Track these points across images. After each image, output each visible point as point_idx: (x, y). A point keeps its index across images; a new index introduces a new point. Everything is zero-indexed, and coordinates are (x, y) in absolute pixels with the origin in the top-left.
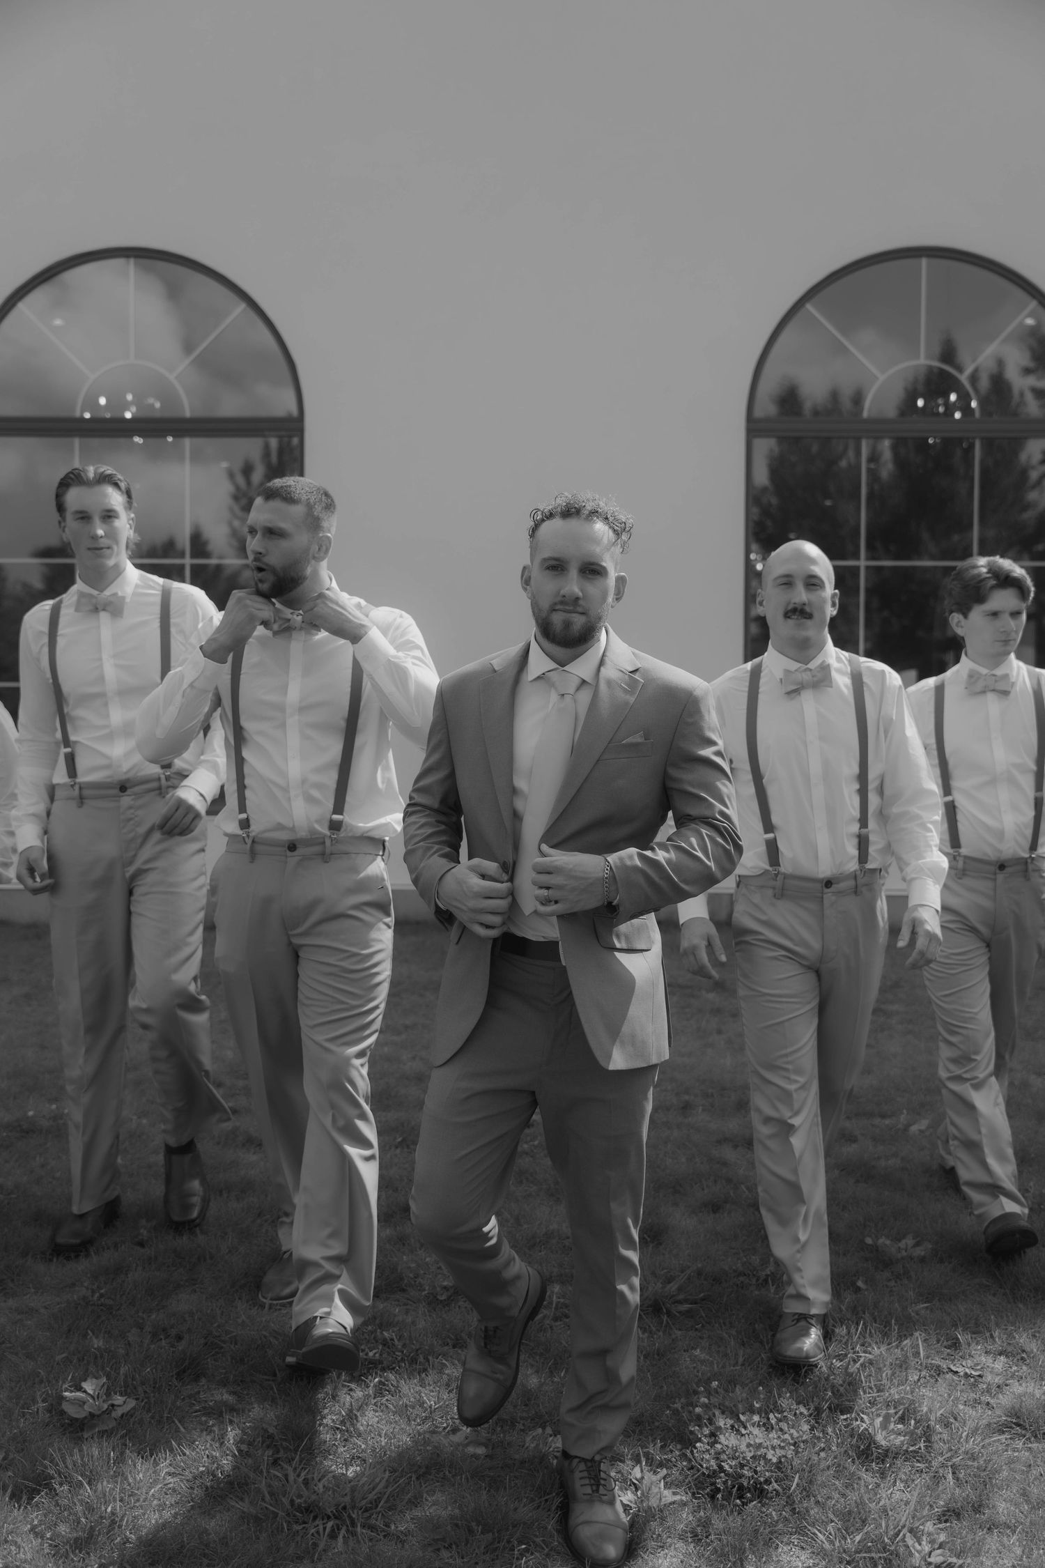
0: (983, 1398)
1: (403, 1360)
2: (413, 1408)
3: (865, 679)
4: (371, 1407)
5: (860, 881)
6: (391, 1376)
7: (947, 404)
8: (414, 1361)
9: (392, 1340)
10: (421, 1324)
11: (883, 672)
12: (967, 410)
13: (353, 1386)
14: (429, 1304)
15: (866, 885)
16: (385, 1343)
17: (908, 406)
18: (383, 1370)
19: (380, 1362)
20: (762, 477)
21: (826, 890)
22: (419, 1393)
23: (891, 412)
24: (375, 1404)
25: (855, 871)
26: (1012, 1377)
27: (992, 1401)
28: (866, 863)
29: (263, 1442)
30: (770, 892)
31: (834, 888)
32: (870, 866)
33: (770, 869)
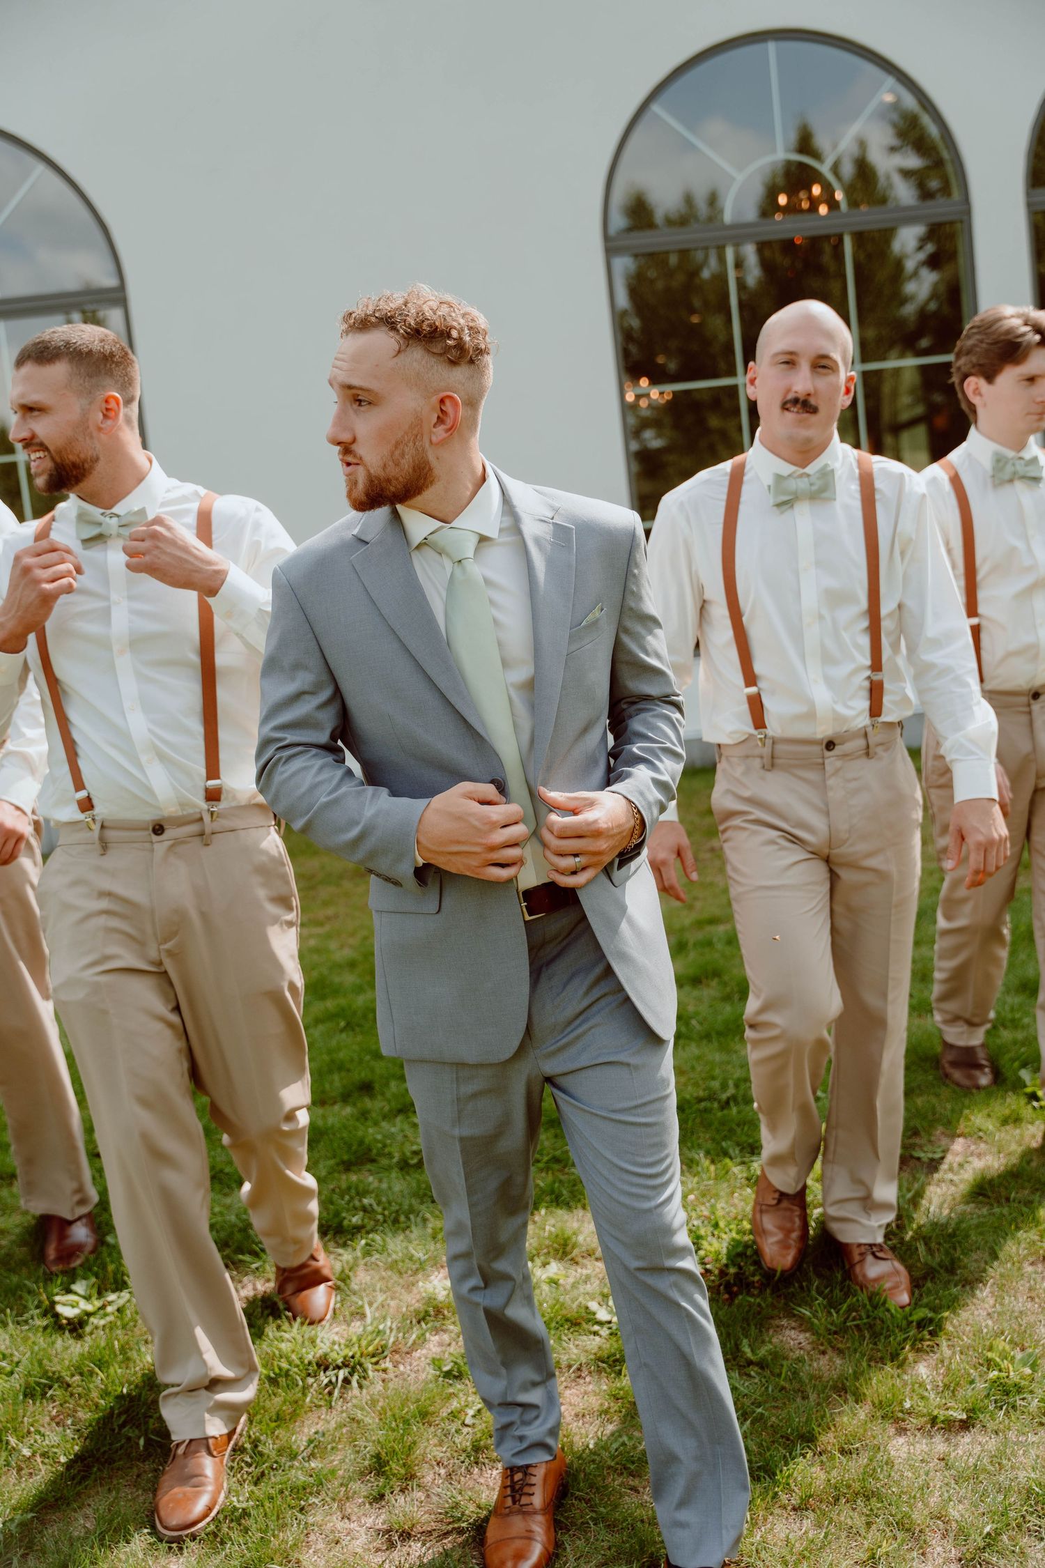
0: (946, 1176)
1: (385, 1221)
2: (403, 1261)
3: (878, 484)
4: (361, 1267)
5: (873, 740)
6: (378, 1238)
7: (811, 198)
8: (396, 1221)
9: (371, 1205)
10: (397, 1188)
11: (902, 475)
12: (833, 205)
13: (340, 1251)
14: (401, 1169)
15: (881, 744)
16: (364, 1209)
17: (769, 207)
18: (368, 1233)
19: (363, 1227)
20: (623, 300)
21: (827, 754)
22: (407, 1248)
23: (751, 214)
24: (366, 1265)
25: (865, 727)
26: (972, 1154)
27: (955, 1178)
28: (879, 715)
29: (262, 1313)
30: (757, 763)
31: (838, 750)
32: (885, 718)
33: (755, 732)
